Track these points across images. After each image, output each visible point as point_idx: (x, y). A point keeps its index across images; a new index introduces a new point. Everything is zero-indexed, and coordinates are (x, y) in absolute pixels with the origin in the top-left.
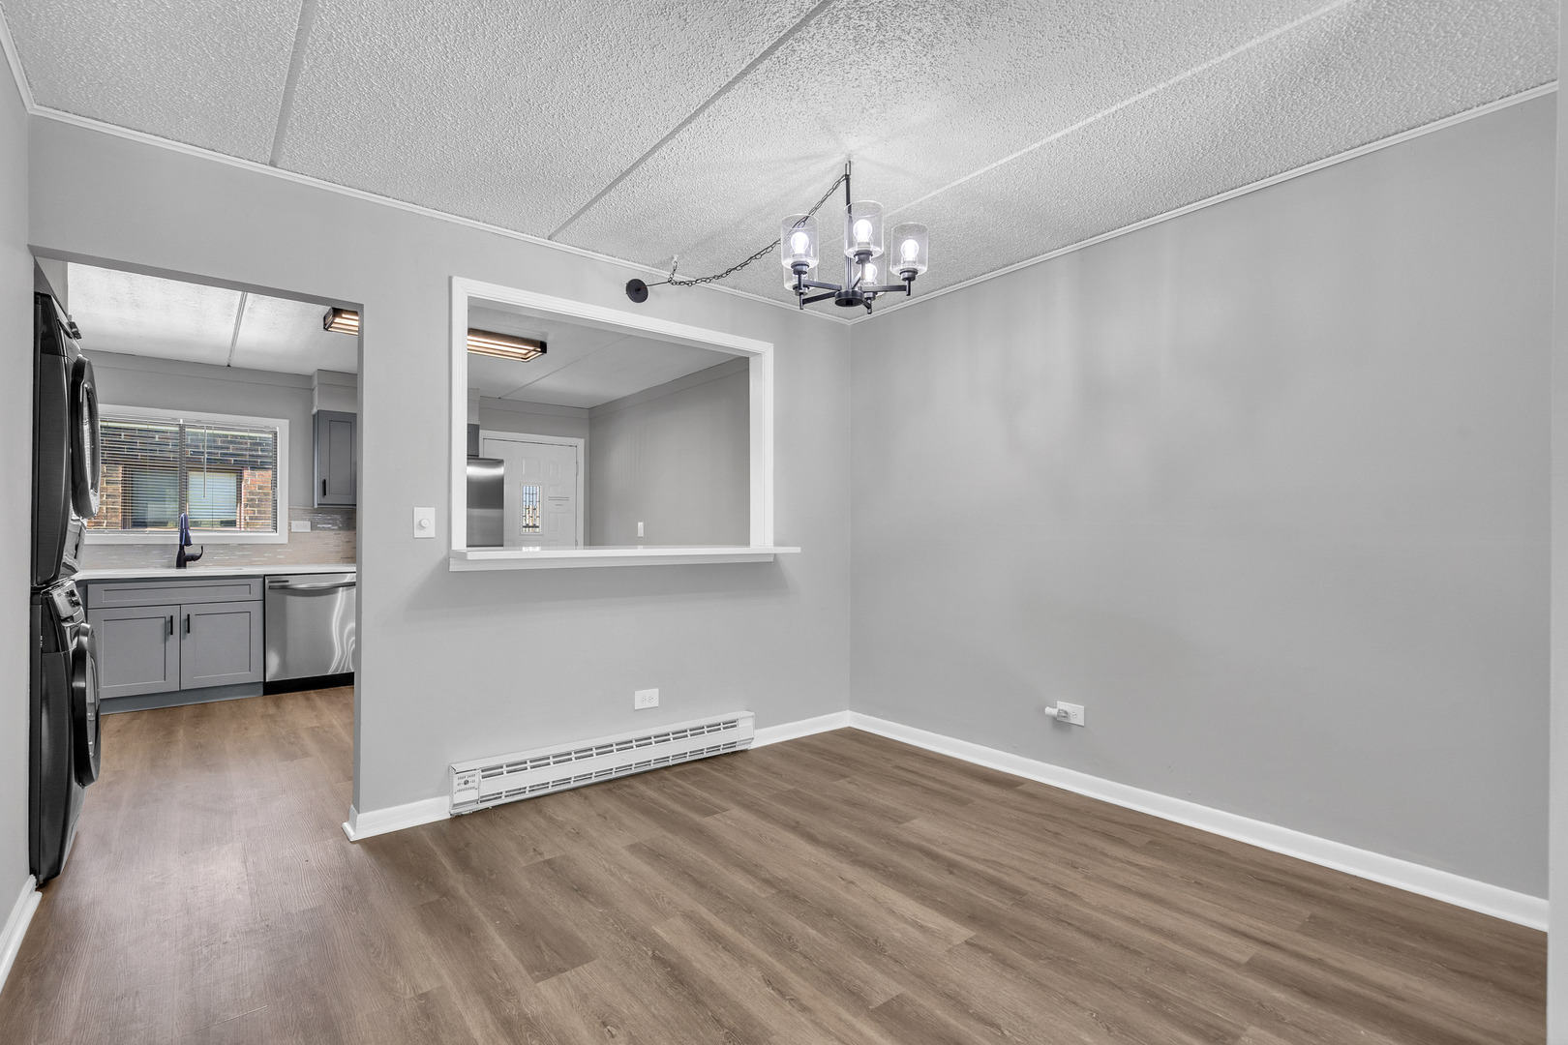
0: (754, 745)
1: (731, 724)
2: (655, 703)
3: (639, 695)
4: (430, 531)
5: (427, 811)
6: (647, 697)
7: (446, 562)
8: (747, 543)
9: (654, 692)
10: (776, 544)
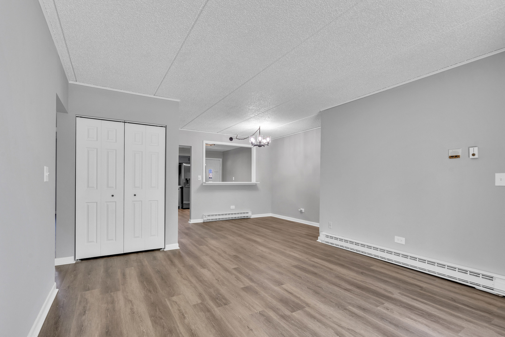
0: (251, 217)
1: (247, 213)
2: (234, 208)
3: (231, 206)
4: (200, 179)
5: (200, 221)
6: (233, 207)
7: (202, 184)
8: (251, 181)
9: (234, 206)
10: (256, 182)
